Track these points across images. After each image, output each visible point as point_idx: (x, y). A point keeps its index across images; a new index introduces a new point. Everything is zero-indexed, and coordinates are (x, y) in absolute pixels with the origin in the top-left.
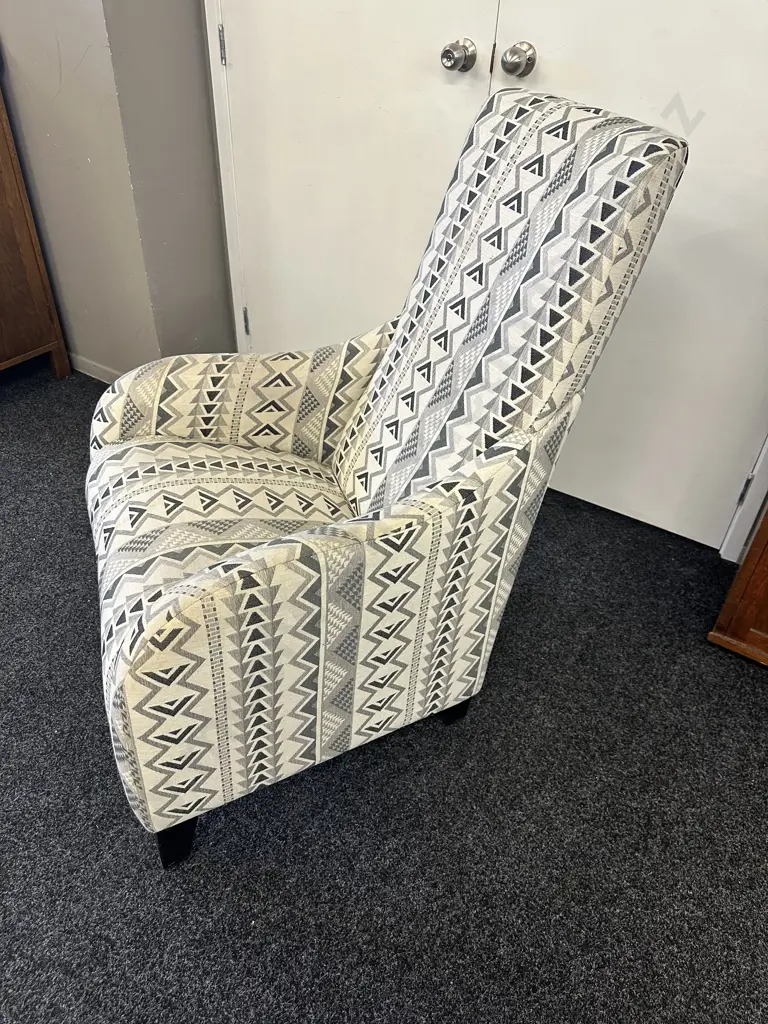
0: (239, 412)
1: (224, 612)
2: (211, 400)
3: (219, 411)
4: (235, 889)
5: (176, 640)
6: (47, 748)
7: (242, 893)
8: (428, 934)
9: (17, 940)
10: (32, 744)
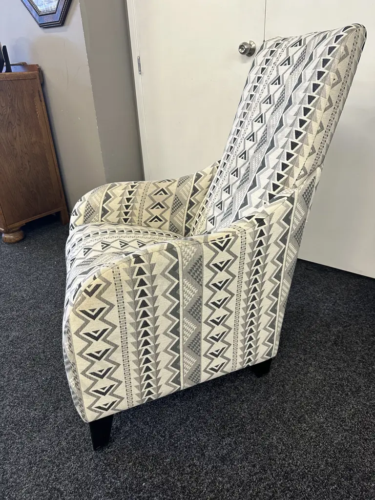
0: (142, 209)
1: (125, 277)
2: (128, 202)
3: (132, 209)
4: (134, 464)
5: (101, 314)
6: (38, 387)
7: (138, 467)
8: (251, 495)
9: (8, 489)
10: (30, 385)
